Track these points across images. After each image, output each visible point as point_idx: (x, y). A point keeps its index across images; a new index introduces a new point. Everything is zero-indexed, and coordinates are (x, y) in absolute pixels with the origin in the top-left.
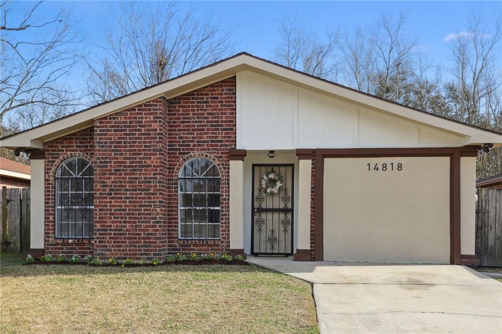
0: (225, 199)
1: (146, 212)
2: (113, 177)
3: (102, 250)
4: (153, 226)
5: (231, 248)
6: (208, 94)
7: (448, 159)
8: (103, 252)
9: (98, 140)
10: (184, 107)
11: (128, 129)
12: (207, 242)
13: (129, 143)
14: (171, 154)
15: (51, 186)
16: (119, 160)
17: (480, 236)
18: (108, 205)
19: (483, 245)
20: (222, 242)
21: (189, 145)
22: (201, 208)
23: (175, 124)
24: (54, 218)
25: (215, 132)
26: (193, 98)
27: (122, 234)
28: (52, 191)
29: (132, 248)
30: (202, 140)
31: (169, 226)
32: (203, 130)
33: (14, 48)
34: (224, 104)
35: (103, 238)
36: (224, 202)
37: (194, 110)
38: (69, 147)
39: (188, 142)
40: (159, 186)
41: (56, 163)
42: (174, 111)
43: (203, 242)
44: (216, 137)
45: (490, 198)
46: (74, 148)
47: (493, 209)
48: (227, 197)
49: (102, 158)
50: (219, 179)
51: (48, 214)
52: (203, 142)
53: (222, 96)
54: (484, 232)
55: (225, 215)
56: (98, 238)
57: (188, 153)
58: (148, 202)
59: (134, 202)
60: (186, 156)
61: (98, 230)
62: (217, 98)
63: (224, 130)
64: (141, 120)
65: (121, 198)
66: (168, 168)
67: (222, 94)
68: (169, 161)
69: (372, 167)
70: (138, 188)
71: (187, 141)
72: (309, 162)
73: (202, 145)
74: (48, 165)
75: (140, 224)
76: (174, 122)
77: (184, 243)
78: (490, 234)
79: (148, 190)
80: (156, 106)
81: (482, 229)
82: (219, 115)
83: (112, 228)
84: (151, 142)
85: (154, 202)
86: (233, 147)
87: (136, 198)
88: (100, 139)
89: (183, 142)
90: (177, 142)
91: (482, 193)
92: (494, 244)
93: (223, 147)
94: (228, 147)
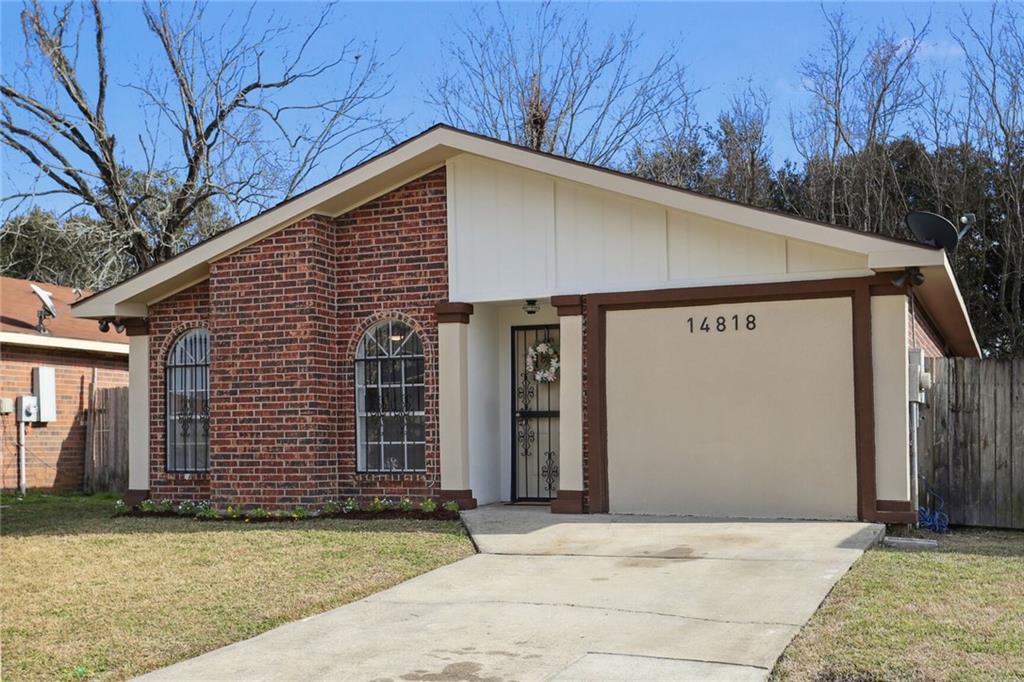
0: (431, 397)
1: (290, 424)
2: (238, 362)
3: (223, 492)
4: (301, 449)
5: (442, 488)
6: (400, 203)
7: (847, 302)
8: (225, 496)
9: (215, 299)
10: (362, 229)
11: (260, 277)
12: (402, 478)
13: (263, 301)
14: (343, 316)
15: (158, 381)
16: (247, 332)
17: (962, 461)
18: (231, 411)
19: (970, 481)
20: (428, 477)
21: (371, 299)
22: (393, 414)
23: (349, 262)
24: (165, 436)
25: (413, 271)
26: (376, 213)
27: (252, 464)
28: (160, 390)
29: (269, 488)
30: (392, 288)
31: (341, 449)
32: (394, 269)
33: (275, 120)
34: (428, 218)
35: (224, 471)
36: (431, 401)
37: (378, 234)
38: (184, 311)
39: (370, 292)
40: (310, 376)
41: (165, 341)
42: (346, 237)
43: (396, 478)
44: (416, 282)
45: (982, 377)
46: (193, 314)
47: (989, 402)
48: (435, 393)
49: (222, 330)
50: (423, 359)
51: (155, 430)
52: (394, 291)
53: (424, 205)
54: (972, 453)
55: (433, 426)
56: (216, 471)
57: (370, 313)
58: (292, 405)
59: (270, 406)
60: (366, 318)
61: (216, 457)
62: (416, 209)
63: (429, 267)
64: (280, 259)
65: (251, 399)
66: (339, 343)
67: (424, 201)
68: (339, 329)
69: (697, 324)
70: (277, 380)
71: (368, 291)
72: (578, 320)
73: (393, 297)
74: (154, 345)
75: (280, 445)
76: (347, 258)
77: (364, 479)
78: (984, 457)
79: (292, 384)
80: (304, 232)
81: (966, 446)
82: (419, 239)
83: (238, 453)
84: (295, 298)
85: (302, 405)
86: (444, 298)
87: (274, 399)
88: (218, 296)
89: (362, 293)
90: (351, 294)
91: (963, 368)
92: (992, 479)
93: (428, 299)
94: (436, 299)
